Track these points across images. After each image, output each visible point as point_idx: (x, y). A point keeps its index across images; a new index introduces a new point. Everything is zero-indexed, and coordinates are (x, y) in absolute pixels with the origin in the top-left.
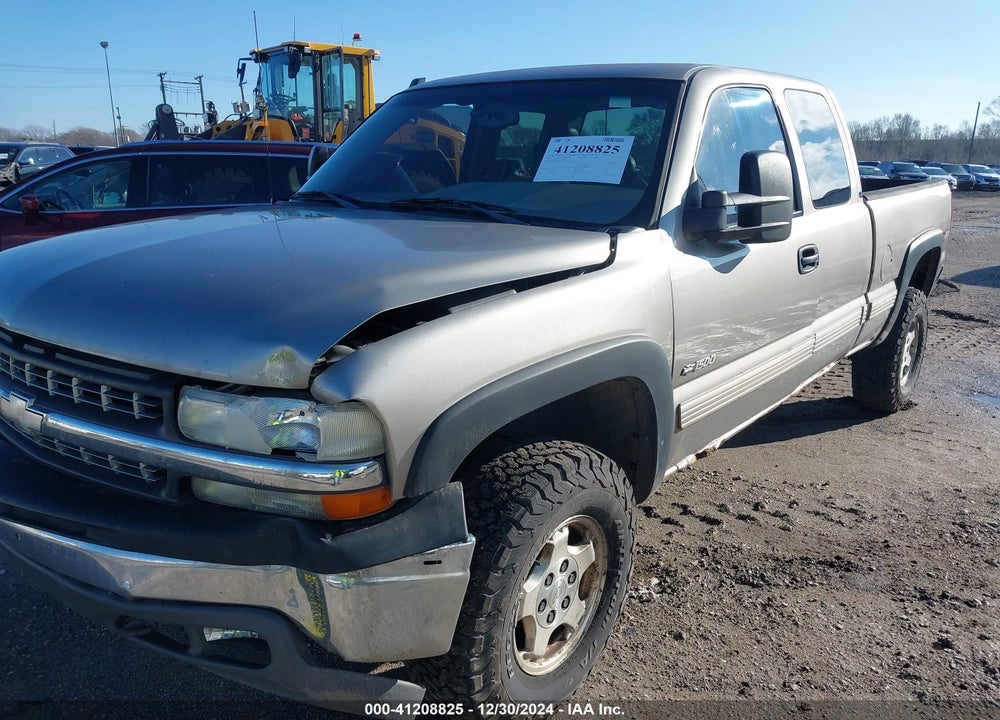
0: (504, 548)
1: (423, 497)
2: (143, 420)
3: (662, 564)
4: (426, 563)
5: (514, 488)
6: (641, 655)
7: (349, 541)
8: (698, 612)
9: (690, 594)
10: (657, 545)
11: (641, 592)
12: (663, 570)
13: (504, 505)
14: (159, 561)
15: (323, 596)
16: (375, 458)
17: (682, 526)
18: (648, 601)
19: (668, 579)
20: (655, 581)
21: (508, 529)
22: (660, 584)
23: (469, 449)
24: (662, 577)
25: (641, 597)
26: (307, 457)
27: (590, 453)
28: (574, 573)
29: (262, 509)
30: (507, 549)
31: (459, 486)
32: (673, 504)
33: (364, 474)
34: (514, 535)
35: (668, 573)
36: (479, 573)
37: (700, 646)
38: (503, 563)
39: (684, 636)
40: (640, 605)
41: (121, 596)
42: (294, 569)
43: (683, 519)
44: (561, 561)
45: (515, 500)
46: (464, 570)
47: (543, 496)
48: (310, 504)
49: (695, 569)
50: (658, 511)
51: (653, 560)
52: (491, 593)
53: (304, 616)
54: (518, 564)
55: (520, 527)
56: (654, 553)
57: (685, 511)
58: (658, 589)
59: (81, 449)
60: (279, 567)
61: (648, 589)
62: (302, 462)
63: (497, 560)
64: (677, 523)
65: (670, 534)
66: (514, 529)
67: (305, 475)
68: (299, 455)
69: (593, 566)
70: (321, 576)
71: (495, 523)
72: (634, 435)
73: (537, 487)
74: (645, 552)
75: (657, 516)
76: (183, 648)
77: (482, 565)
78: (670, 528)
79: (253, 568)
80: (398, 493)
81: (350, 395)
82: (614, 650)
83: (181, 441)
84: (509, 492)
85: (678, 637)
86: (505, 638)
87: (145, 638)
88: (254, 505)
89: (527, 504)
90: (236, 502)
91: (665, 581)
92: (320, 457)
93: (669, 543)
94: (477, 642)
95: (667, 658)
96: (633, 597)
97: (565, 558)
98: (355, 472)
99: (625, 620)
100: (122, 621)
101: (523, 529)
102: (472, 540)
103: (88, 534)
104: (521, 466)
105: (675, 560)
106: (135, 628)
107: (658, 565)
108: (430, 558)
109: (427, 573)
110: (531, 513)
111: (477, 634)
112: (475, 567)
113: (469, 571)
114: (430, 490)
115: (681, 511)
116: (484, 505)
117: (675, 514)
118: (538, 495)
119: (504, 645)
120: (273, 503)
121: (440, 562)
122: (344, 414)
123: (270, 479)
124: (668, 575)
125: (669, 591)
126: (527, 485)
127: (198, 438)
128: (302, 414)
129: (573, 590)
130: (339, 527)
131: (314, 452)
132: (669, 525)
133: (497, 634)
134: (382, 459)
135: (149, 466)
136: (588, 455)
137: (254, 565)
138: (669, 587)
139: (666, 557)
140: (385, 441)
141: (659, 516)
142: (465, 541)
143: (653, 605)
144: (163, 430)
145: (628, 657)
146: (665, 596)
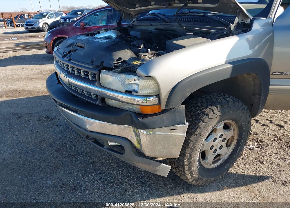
0: (197, 128)
1: (171, 109)
2: (92, 80)
3: (259, 138)
4: (171, 130)
5: (203, 109)
6: (247, 167)
7: (147, 120)
8: (271, 155)
9: (268, 149)
10: (258, 132)
11: (250, 147)
12: (260, 140)
13: (199, 114)
14: (96, 121)
15: (139, 136)
16: (156, 95)
17: (269, 127)
18: (252, 150)
19: (261, 144)
20: (256, 144)
21: (199, 122)
22: (258, 145)
23: (188, 94)
24: (259, 143)
25: (250, 148)
26: (135, 94)
27: (234, 99)
28: (225, 139)
29: (124, 109)
30: (198, 128)
31: (184, 107)
32: (267, 120)
33: (153, 100)
34: (201, 124)
35: (261, 141)
36: (188, 135)
37: (270, 167)
38: (197, 133)
39: (264, 163)
40: (249, 150)
41: (86, 130)
42: (132, 127)
43: (270, 125)
44: (220, 134)
45: (203, 113)
46: (184, 133)
47: (214, 113)
48: (137, 108)
49: (272, 141)
50: (261, 121)
51: (256, 137)
52: (192, 141)
53: (134, 140)
54: (202, 133)
55: (204, 122)
56: (257, 135)
57: (271, 122)
58: (257, 146)
59: (78, 88)
60: (127, 126)
61: (253, 146)
62: (134, 95)
63: (195, 132)
64: (267, 126)
65: (264, 129)
66: (201, 122)
67: (136, 100)
68: (133, 93)
69: (233, 137)
70: (139, 130)
71: (195, 120)
72: (253, 94)
73: (212, 109)
74: (254, 134)
75: (260, 123)
76: (103, 146)
77: (190, 132)
78: (264, 127)
79: (121, 126)
80: (163, 107)
81: (148, 75)
82: (238, 164)
83: (101, 87)
84: (201, 110)
85: (262, 163)
86: (196, 156)
87: (93, 142)
88: (121, 107)
89: (207, 115)
90: (117, 106)
91: (260, 144)
92: (138, 94)
93: (263, 132)
94: (187, 156)
95: (257, 169)
96: (247, 148)
97: (222, 133)
98: (150, 99)
99: (243, 155)
100: (87, 137)
101: (205, 123)
102: (187, 124)
103: (78, 112)
104: (207, 102)
105: (265, 138)
106: (91, 139)
107: (258, 139)
108: (173, 128)
109: (172, 133)
110: (209, 118)
111: (186, 153)
112: (187, 132)
113: (186, 133)
114: (174, 107)
115: (270, 122)
116: (192, 114)
117: (267, 123)
118: (212, 112)
119: (196, 158)
120: (127, 107)
121: (176, 130)
122: (146, 81)
123: (125, 100)
124: (261, 142)
125: (261, 147)
126: (208, 109)
127: (106, 86)
128: (135, 80)
129: (224, 144)
130: (144, 116)
131: (137, 92)
132: (264, 126)
133: (193, 154)
134: (158, 96)
135: (94, 94)
136: (233, 100)
137: (121, 125)
138: (261, 146)
139: (261, 136)
140: (159, 90)
141: (261, 123)
142: (185, 124)
143: (254, 151)
144: (96, 84)
145: (243, 167)
146: (259, 149)
